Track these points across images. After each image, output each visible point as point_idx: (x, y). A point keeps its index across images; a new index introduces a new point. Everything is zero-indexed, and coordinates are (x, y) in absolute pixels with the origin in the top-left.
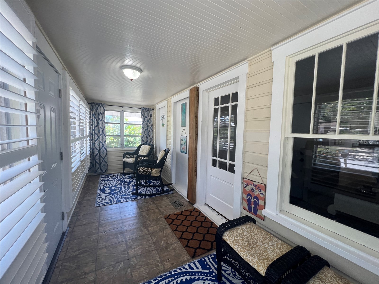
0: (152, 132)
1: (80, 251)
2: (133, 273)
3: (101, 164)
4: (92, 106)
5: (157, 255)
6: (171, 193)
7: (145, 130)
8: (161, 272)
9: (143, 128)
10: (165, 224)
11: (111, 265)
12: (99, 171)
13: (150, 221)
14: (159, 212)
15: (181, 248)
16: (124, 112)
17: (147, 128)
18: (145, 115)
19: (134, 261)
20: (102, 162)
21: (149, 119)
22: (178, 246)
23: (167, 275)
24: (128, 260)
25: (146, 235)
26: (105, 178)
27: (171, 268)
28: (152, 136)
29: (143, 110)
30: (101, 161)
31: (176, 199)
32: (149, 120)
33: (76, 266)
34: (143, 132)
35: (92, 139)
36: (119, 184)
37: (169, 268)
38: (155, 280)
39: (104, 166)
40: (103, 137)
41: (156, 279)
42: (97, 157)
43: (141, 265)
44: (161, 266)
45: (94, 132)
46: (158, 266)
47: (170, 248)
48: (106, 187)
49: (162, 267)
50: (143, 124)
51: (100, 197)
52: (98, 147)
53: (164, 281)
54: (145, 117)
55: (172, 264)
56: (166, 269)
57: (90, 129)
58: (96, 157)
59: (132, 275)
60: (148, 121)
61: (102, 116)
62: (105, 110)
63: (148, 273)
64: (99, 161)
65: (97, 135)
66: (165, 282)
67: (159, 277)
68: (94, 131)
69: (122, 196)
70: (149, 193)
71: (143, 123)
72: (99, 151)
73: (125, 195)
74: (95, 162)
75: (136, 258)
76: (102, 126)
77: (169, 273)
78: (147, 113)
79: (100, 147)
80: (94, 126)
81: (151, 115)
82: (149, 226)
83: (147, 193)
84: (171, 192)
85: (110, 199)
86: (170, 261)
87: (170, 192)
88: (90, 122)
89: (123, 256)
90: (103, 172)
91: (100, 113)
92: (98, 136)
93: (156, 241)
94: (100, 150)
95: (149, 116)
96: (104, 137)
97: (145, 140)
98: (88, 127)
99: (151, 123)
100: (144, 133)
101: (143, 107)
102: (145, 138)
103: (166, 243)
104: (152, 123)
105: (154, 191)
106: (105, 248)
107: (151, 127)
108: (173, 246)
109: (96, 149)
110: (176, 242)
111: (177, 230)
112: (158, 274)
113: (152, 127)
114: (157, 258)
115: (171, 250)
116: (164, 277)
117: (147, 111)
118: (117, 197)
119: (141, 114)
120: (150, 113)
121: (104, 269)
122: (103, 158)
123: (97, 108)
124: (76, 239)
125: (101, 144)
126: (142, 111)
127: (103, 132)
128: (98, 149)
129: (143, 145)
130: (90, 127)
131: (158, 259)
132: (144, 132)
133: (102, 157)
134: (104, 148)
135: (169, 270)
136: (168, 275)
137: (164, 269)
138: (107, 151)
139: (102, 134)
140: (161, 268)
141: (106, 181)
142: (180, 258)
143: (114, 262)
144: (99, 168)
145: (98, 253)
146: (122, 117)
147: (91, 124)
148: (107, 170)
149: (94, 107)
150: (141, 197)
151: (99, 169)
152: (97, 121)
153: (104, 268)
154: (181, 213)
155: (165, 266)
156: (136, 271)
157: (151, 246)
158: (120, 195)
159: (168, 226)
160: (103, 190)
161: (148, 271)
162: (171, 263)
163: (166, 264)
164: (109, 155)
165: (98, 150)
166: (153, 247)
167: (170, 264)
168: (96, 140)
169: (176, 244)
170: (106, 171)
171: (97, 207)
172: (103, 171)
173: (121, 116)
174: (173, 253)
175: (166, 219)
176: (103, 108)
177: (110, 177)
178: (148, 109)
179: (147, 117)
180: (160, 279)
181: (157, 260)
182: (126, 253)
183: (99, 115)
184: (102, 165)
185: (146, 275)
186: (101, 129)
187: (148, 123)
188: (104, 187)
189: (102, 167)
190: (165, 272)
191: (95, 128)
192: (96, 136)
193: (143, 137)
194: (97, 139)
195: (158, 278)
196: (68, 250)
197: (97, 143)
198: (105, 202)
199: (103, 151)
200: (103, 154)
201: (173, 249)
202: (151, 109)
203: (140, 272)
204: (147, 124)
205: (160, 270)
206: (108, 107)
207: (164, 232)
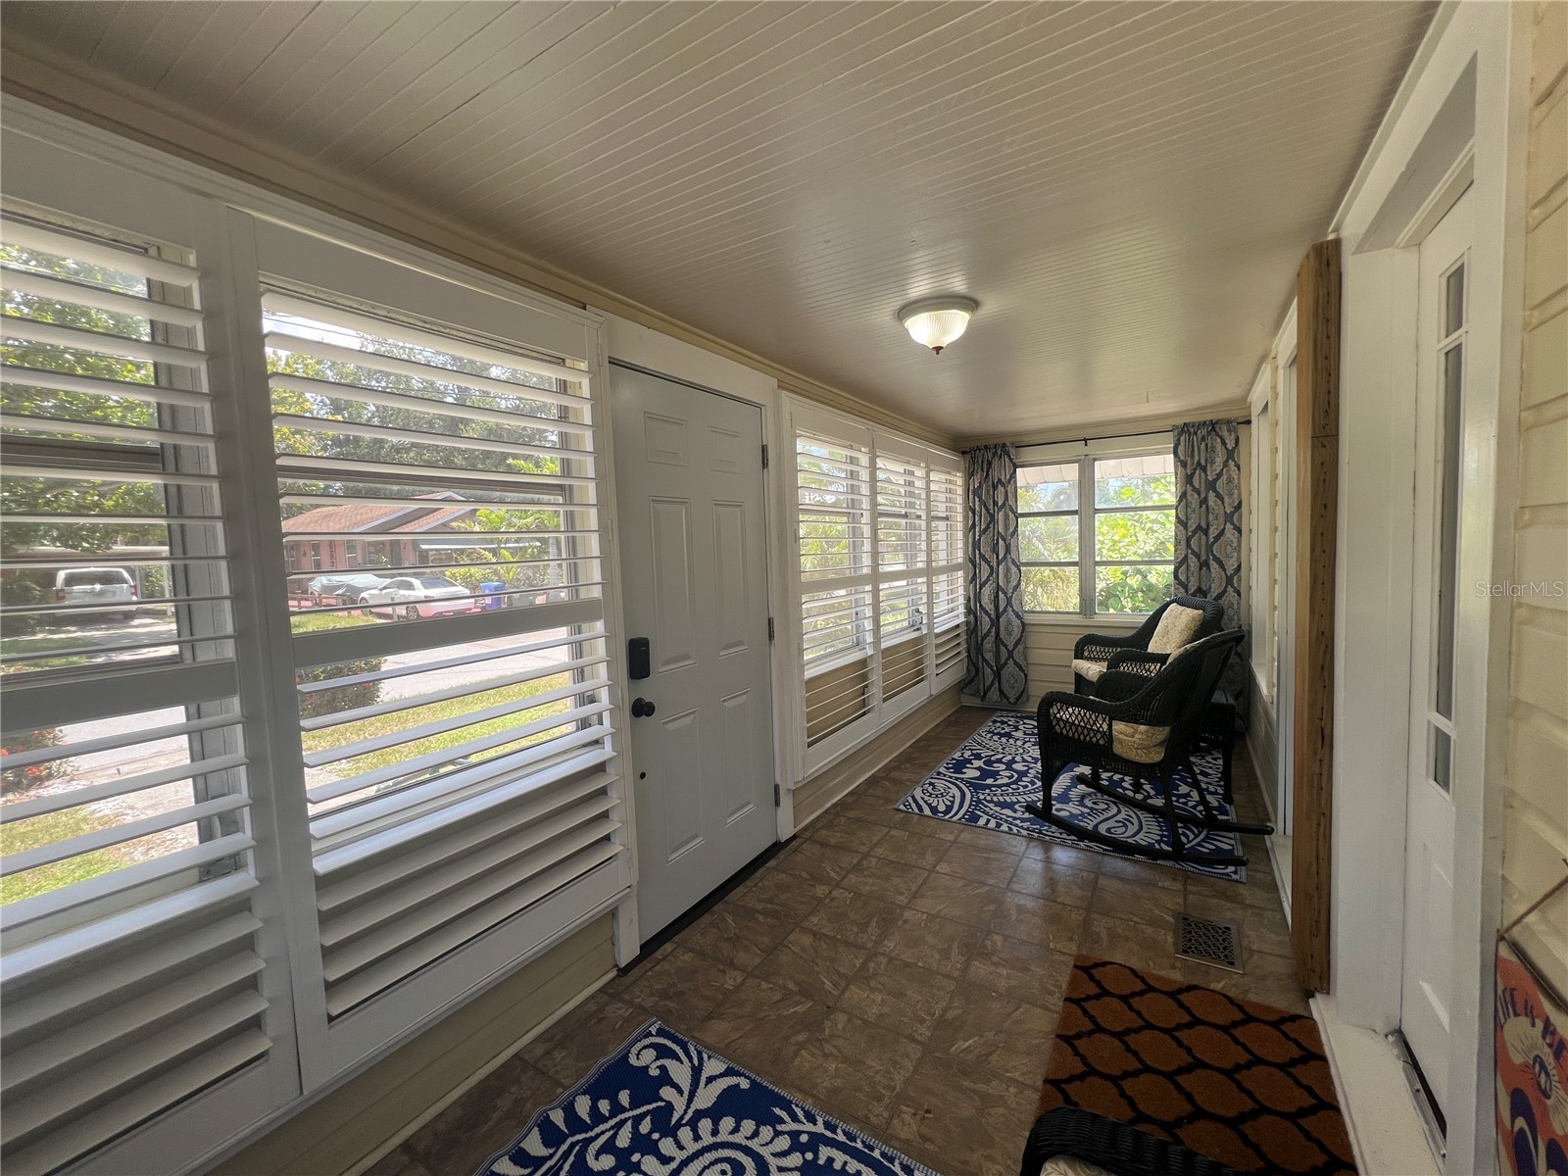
0: (1235, 541)
1: (769, 906)
2: (803, 1052)
3: (1003, 672)
4: (973, 461)
5: (910, 1066)
6: (1227, 874)
7: (1194, 532)
8: (865, 1123)
9: (1181, 522)
10: (1055, 986)
11: (785, 987)
12: (994, 694)
13: (1006, 938)
14: (1079, 927)
15: (1019, 1119)
16: (1095, 460)
17: (1208, 524)
18: (1193, 457)
19: (836, 1025)
20: (1006, 663)
21: (1220, 475)
22: (1014, 1105)
23: (872, 1149)
24: (828, 1007)
25: (947, 976)
26: (1003, 723)
27: (906, 1146)
28: (1239, 557)
29: (1182, 438)
30: (1003, 661)
31: (1223, 913)
32: (1215, 480)
33: (735, 934)
34: (1184, 543)
35: (974, 578)
36: (1029, 759)
37: (899, 1139)
38: (828, 1125)
39: (1012, 681)
40: (1008, 570)
41: (832, 1128)
42: (989, 644)
43: (840, 1051)
44: (886, 1108)
45: (977, 552)
46: (879, 1099)
47: (975, 1083)
48: (978, 757)
49: (886, 1114)
50: (1183, 503)
51: (931, 784)
52: (990, 607)
53: (847, 1158)
54: (1195, 470)
55: (925, 1138)
56: (890, 1131)
57: (966, 544)
58: (986, 641)
59: (796, 1054)
60: (1211, 486)
61: (1006, 492)
62: (1016, 467)
63: (835, 1091)
64: (993, 658)
65: (988, 563)
66: (845, 1163)
67: (843, 1131)
68: (980, 551)
69: (998, 804)
70: (1112, 830)
71: (1183, 497)
72: (995, 622)
73: (1011, 806)
74: (980, 660)
75: (850, 1020)
76: (1006, 527)
77: (883, 1155)
78: (1203, 446)
79: (997, 607)
80: (977, 529)
81: (1230, 454)
82: (986, 954)
83: (1102, 829)
84: (1235, 872)
85: (953, 802)
86: (925, 1121)
87: (1231, 869)
88: (966, 518)
89: (828, 985)
90: (1010, 703)
91: (1000, 480)
92: (991, 567)
93: (956, 1019)
94: (998, 617)
95: (1219, 460)
96: (1014, 569)
97: (1191, 584)
98: (960, 535)
99: (1231, 495)
100: (1188, 545)
101: (1180, 422)
102: (1192, 569)
103: (982, 1056)
104: (1236, 496)
105: (1145, 829)
106: (815, 934)
107: (1233, 513)
108: (995, 1088)
109: (984, 615)
110: (1022, 1086)
111: (1076, 1043)
112: (855, 1119)
113: (1240, 517)
114: (899, 1073)
115: (974, 1091)
116: (859, 1145)
117: (1203, 439)
118: (979, 801)
119: (1172, 455)
120: (1224, 443)
121: (764, 985)
122: (1008, 650)
123: (990, 463)
124: (784, 872)
125: (1001, 595)
126: (1179, 440)
127: (1008, 550)
128: (992, 613)
129: (1175, 604)
130: (966, 536)
131: (899, 1079)
132: (1188, 541)
133: (1006, 646)
134: (1013, 611)
135: (894, 1143)
136: (876, 1154)
137: (885, 1126)
138: (1023, 623)
139: (1005, 557)
140: (878, 1112)
141: (996, 738)
142: (972, 1150)
143: (798, 984)
144: (992, 684)
145: (791, 937)
146: (1086, 485)
147: (970, 523)
148: (1024, 697)
149: (980, 461)
150: (1064, 836)
151: (993, 689)
152: (988, 510)
153: (768, 982)
154: (1180, 991)
155: (895, 1121)
156: (813, 1055)
157: (922, 1021)
158: (995, 799)
159: (1056, 1002)
160: (959, 766)
161: (839, 1083)
162: (925, 1131)
163: (907, 1118)
164: (1035, 640)
165: (990, 617)
166: (923, 1032)
167: (918, 1131)
168: (986, 582)
169: (1012, 1090)
170: (1018, 698)
171: (899, 810)
172: (1007, 698)
173: (1080, 482)
174: (967, 1110)
175: (1079, 972)
176: (1007, 459)
177: (1024, 723)
178: (1213, 426)
179: (1204, 469)
180: (841, 1138)
181: (892, 1079)
182: (843, 985)
183: (995, 487)
184: (1005, 673)
185: (825, 1088)
186: (1000, 540)
187: (1211, 494)
188: (973, 755)
189: (1003, 681)
190: (876, 1135)
191: (980, 536)
192: (984, 566)
193: (1181, 564)
194: (988, 577)
195: (839, 1131)
196: (754, 889)
197: (987, 591)
198: (929, 805)
199: (1009, 622)
200: (1010, 634)
201: (985, 1098)
202: (1229, 422)
203: (822, 1065)
204: (1204, 501)
205: (870, 1115)
206: (1028, 454)
207: (1017, 1009)
